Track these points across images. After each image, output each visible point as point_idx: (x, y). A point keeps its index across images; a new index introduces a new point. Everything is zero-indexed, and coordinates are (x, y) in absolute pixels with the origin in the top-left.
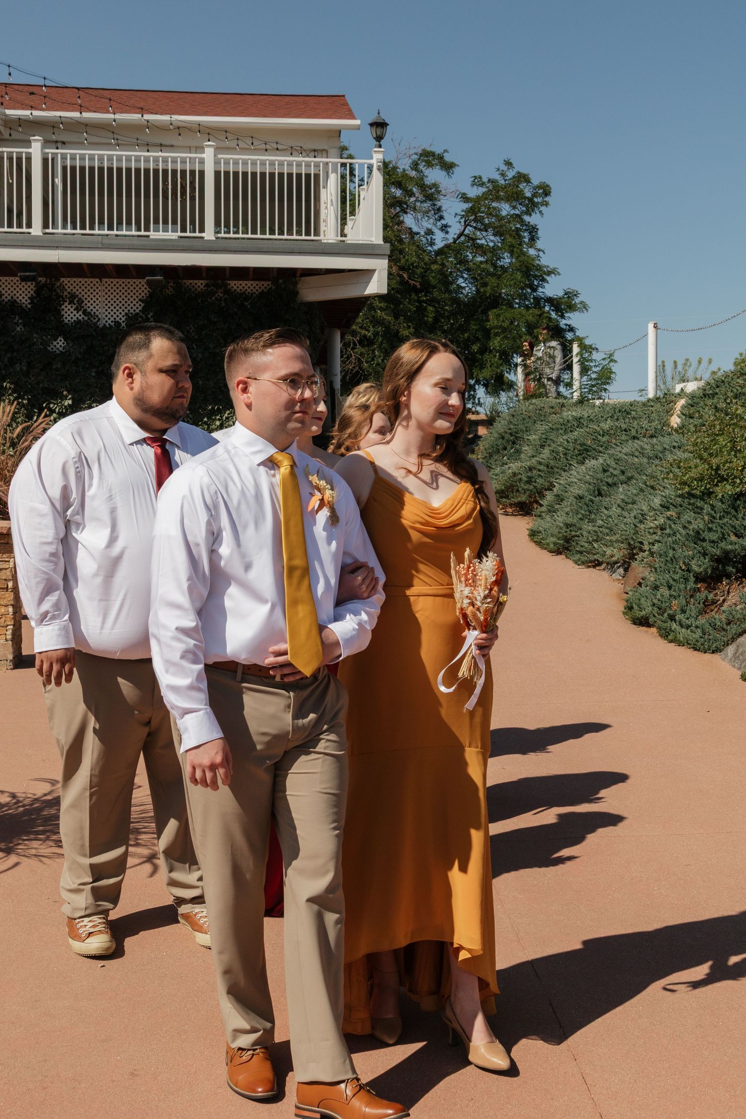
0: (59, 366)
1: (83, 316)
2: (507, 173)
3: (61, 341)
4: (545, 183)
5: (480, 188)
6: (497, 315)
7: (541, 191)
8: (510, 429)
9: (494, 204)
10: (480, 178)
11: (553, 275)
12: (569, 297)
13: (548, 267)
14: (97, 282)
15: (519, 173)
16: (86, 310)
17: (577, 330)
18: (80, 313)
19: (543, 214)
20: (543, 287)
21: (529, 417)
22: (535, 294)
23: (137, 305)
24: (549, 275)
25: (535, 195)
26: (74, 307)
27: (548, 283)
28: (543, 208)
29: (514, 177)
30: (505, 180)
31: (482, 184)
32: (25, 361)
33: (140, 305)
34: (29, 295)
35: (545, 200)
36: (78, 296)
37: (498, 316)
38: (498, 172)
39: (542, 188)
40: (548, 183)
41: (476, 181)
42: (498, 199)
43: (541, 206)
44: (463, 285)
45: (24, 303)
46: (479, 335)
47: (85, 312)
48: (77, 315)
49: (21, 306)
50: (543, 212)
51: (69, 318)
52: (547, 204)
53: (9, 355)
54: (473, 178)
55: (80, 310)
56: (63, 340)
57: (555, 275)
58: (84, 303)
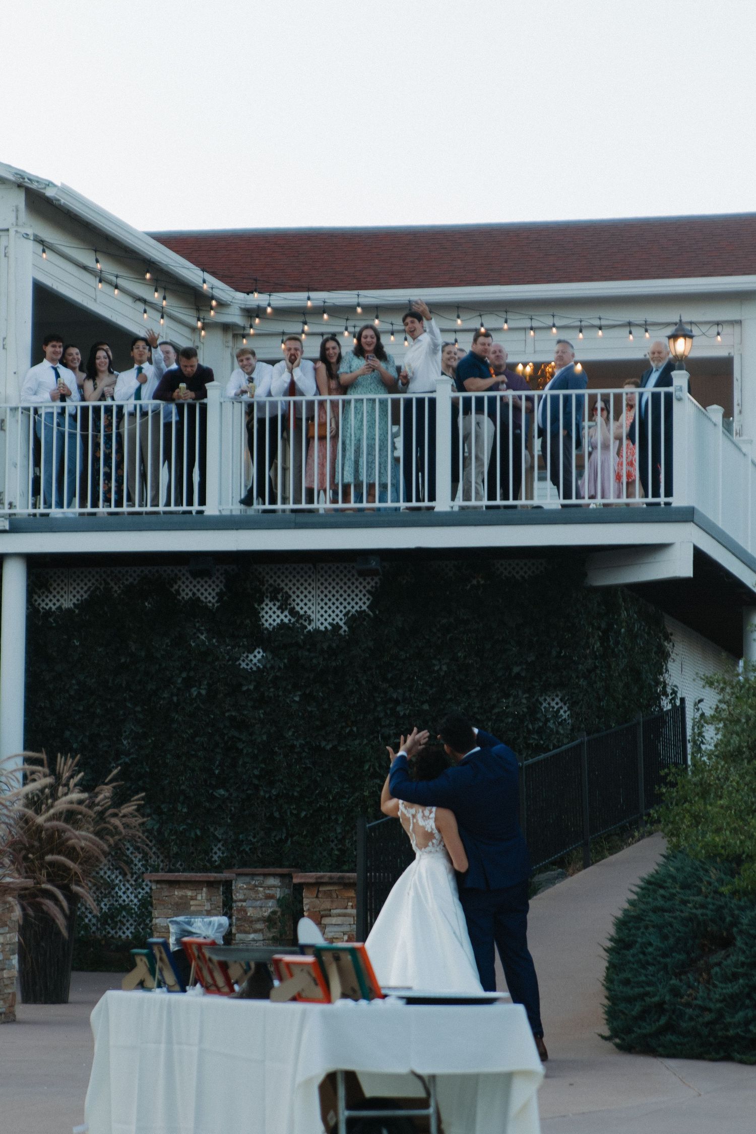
0: (251, 687)
1: (289, 617)
3: (259, 653)
14: (310, 569)
16: (294, 608)
18: (286, 613)
23: (364, 599)
26: (278, 604)
32: (205, 683)
33: (368, 599)
34: (217, 590)
36: (283, 589)
45: (210, 602)
47: (293, 612)
48: (282, 616)
49: (207, 606)
51: (270, 621)
53: (184, 675)
55: (286, 609)
56: (261, 651)
58: (291, 599)
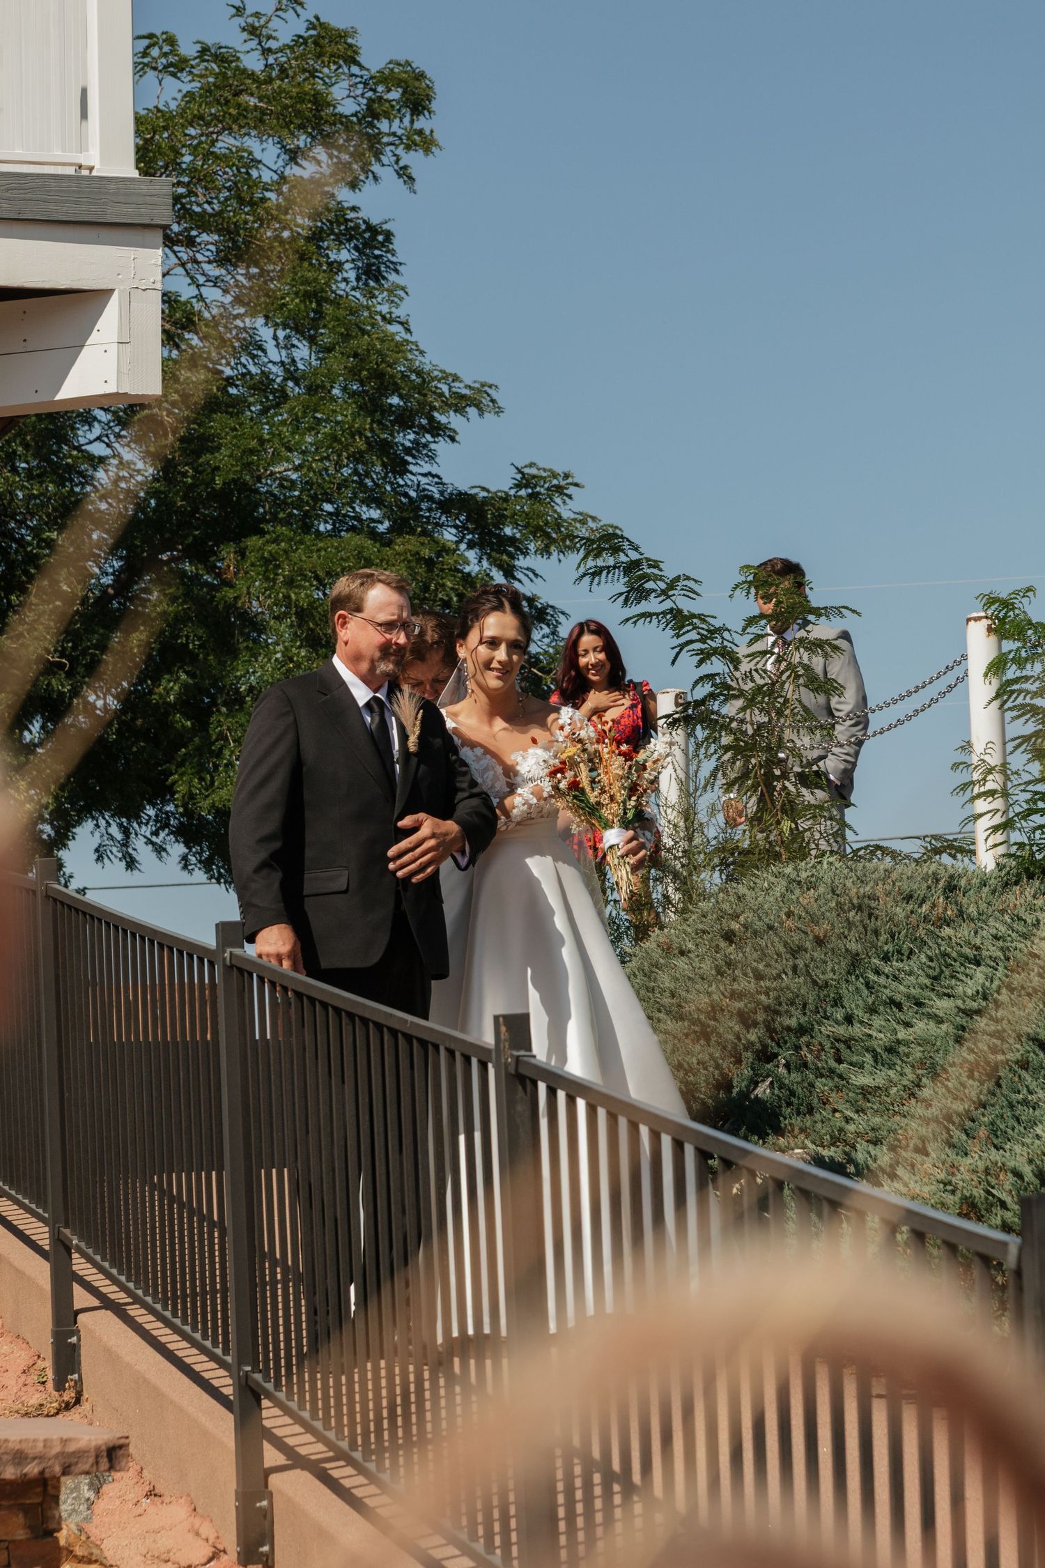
2: (275, 23)
4: (408, 63)
5: (168, 80)
6: (267, 562)
7: (395, 95)
8: (734, 995)
9: (226, 143)
10: (171, 41)
11: (472, 411)
12: (534, 496)
13: (456, 378)
15: (316, 24)
17: (562, 618)
19: (411, 178)
20: (432, 458)
21: (820, 942)
22: (402, 482)
24: (460, 410)
25: (374, 111)
27: (453, 439)
28: (413, 159)
29: (299, 40)
30: (266, 52)
31: (177, 67)
35: (417, 125)
37: (269, 564)
38: (241, 21)
39: (399, 83)
40: (419, 64)
41: (155, 52)
42: (241, 120)
43: (408, 148)
44: (98, 449)
46: (192, 637)
50: (413, 172)
52: (425, 143)
54: (146, 42)
57: (481, 412)
